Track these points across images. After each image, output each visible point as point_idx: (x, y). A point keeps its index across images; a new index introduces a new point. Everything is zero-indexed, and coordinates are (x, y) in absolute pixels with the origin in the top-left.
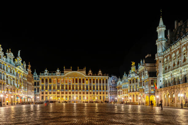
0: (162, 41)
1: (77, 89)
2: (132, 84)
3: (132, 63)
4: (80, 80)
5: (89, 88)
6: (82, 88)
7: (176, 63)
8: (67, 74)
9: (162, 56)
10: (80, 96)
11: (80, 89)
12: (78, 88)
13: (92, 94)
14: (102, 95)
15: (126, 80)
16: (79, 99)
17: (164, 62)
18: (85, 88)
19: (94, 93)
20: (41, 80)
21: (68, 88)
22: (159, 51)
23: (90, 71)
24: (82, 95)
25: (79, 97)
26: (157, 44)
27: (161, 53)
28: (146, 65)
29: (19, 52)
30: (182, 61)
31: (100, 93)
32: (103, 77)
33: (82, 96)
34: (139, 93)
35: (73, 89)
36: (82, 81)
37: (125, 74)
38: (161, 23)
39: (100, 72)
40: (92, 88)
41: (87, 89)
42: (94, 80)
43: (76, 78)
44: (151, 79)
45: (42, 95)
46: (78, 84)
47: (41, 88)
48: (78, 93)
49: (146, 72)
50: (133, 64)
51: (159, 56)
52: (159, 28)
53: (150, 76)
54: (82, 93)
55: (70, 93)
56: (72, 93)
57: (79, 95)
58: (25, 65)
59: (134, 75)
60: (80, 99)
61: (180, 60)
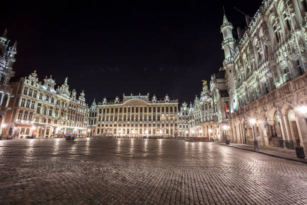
0: (229, 42)
1: (137, 120)
2: (205, 111)
3: (203, 82)
4: (141, 108)
5: (152, 118)
6: (143, 118)
7: (249, 67)
8: (126, 102)
9: (231, 63)
10: (141, 130)
11: (141, 120)
12: (139, 118)
13: (156, 127)
14: (169, 128)
15: (198, 106)
16: (139, 133)
17: (235, 71)
18: (148, 118)
19: (159, 125)
20: (99, 110)
21: (127, 119)
22: (227, 55)
23: (154, 97)
24: (143, 128)
25: (139, 130)
26: (223, 47)
27: (229, 59)
28: (218, 81)
29: (66, 79)
30: (257, 61)
31: (167, 125)
32: (171, 104)
33: (143, 130)
34: (213, 124)
35: (133, 120)
36: (143, 110)
37: (196, 98)
38: (225, 21)
39: (167, 97)
40: (156, 118)
41: (150, 120)
42: (159, 108)
43: (137, 106)
44: (223, 100)
45: (98, 128)
46: (139, 114)
47: (98, 119)
48: (139, 125)
49: (217, 91)
50: (205, 83)
51: (228, 64)
52: (223, 27)
53: (222, 96)
54: (143, 125)
55: (128, 125)
56: (130, 125)
57: (139, 128)
58: (74, 94)
59: (206, 97)
60: (141, 133)
61: (253, 60)
